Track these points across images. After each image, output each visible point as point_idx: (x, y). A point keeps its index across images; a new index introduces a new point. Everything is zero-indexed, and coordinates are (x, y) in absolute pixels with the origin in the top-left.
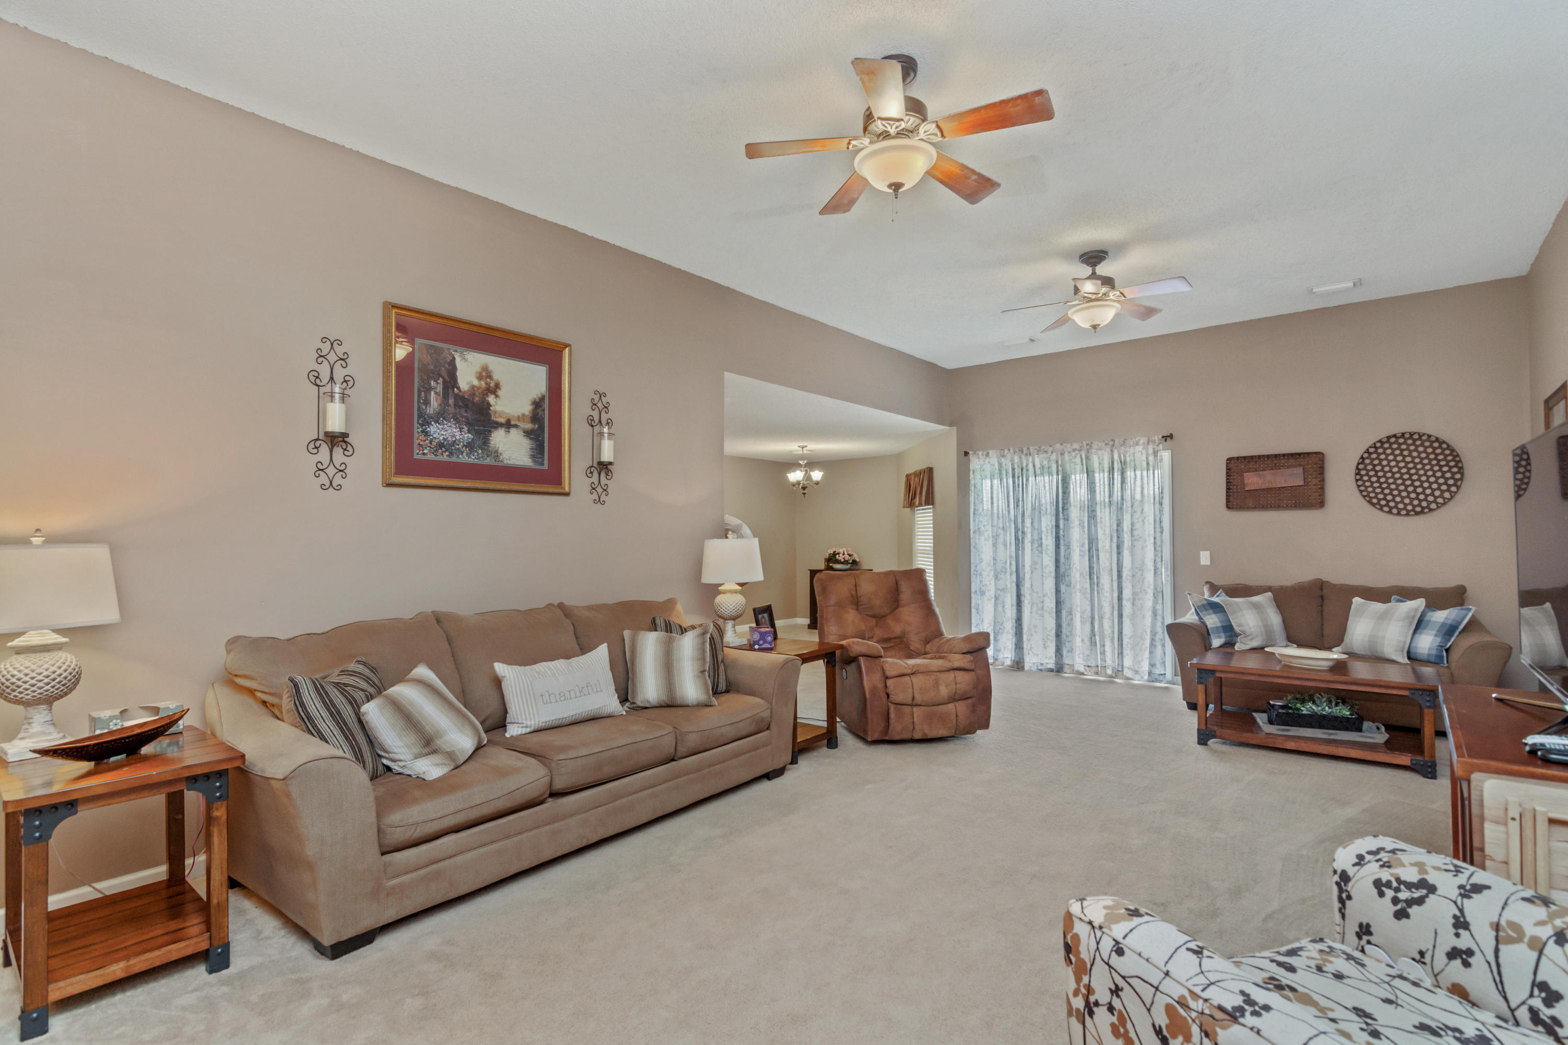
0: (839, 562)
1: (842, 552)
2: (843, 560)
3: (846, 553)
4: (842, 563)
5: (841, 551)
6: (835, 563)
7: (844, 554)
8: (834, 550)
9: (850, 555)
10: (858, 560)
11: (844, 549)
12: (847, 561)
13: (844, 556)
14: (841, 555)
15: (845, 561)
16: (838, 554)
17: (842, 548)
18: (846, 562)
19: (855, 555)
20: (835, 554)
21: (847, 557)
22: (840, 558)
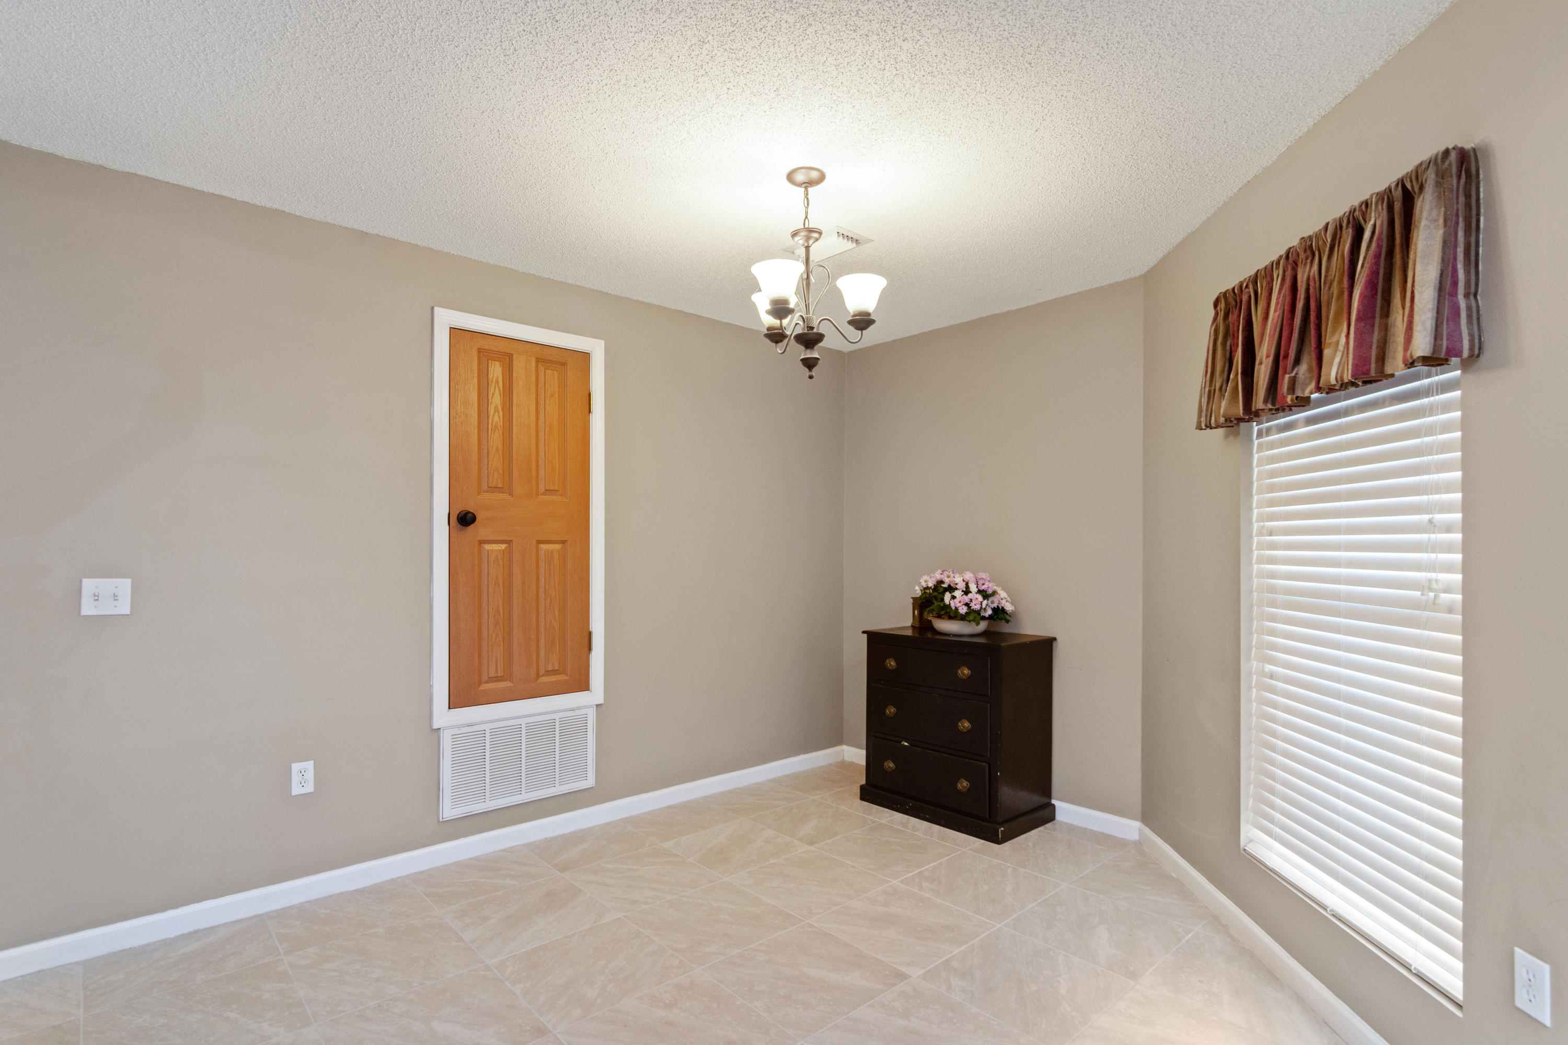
0: (953, 615)
1: (961, 586)
2: (963, 610)
3: (973, 588)
4: (963, 618)
5: (959, 580)
6: (939, 617)
7: (967, 592)
8: (938, 576)
9: (985, 595)
10: (1009, 607)
11: (969, 576)
12: (978, 612)
13: (966, 599)
14: (958, 593)
15: (971, 611)
16: (951, 589)
17: (961, 572)
18: (973, 615)
19: (1003, 594)
20: (940, 589)
21: (977, 601)
22: (956, 601)
